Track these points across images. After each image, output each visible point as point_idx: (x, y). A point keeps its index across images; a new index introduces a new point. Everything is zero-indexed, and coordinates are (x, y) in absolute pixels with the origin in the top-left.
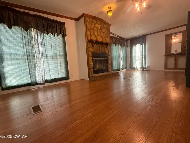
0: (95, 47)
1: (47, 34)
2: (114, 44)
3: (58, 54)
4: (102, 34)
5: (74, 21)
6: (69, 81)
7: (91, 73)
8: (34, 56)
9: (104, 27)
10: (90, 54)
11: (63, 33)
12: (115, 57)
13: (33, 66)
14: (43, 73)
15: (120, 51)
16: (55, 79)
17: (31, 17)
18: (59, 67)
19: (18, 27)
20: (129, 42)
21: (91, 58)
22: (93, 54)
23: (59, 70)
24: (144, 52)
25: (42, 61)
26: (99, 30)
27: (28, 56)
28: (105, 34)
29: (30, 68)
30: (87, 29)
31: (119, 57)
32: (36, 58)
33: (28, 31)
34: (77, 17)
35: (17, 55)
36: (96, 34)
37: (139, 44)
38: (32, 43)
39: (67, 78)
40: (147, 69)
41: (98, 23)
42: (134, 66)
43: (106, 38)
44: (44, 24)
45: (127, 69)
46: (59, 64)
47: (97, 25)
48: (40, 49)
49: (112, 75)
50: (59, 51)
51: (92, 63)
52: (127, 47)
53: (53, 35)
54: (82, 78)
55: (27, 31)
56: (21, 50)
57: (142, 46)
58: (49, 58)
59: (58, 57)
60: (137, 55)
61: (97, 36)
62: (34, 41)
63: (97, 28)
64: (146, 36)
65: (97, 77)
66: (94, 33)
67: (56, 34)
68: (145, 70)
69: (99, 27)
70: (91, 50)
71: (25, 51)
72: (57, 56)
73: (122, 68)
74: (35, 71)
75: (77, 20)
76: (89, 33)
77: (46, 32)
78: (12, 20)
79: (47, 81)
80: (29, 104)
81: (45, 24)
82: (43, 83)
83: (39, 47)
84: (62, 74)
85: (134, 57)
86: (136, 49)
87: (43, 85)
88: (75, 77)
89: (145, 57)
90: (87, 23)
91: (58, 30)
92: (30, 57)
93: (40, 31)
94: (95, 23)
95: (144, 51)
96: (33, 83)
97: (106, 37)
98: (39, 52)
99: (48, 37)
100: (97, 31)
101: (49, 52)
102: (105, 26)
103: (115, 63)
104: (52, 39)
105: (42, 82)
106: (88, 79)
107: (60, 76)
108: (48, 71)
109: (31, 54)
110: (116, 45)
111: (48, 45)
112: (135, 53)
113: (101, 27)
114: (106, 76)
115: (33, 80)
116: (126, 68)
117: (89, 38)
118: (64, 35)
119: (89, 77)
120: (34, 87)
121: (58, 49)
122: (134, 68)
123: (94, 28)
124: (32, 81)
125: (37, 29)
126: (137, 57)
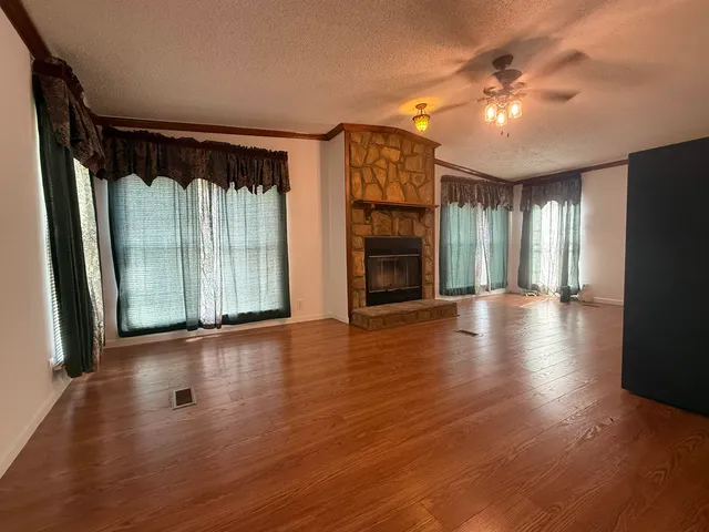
0: (375, 220)
1: (237, 188)
2: (457, 204)
3: (262, 242)
4: (404, 178)
5: (315, 143)
6: (288, 321)
7: (356, 303)
8: (198, 250)
9: (413, 154)
10: (359, 242)
11: (281, 182)
12: (459, 245)
13: (193, 277)
14: (218, 296)
15: (479, 226)
16: (250, 313)
17: (198, 151)
18: (263, 282)
19: (166, 179)
20: (518, 190)
21: (360, 257)
22: (367, 241)
23: (263, 289)
24: (572, 231)
25: (217, 264)
26: (392, 167)
27: (183, 250)
28: (414, 176)
29: (187, 282)
30: (352, 168)
31: (473, 246)
32: (202, 255)
33: (189, 187)
34: (324, 131)
35: (158, 249)
36: (382, 179)
37: (554, 203)
38: (195, 217)
39: (285, 312)
40: (584, 296)
41: (392, 143)
42: (534, 280)
43: (417, 188)
44: (228, 165)
45: (510, 288)
46: (263, 273)
47: (386, 151)
48: (214, 231)
49: (427, 314)
50: (268, 235)
51: (361, 271)
52: (509, 208)
53: (251, 190)
54: (330, 314)
55: (185, 188)
56: (168, 236)
57: (565, 208)
58: (236, 254)
59: (263, 252)
60: (546, 238)
61: (386, 186)
62: (201, 211)
63: (388, 161)
64: (583, 175)
65: (372, 317)
66: (374, 175)
67: (260, 188)
68: (576, 300)
69: (394, 155)
70: (364, 230)
71: (179, 238)
72: (258, 249)
73: (485, 283)
74: (199, 291)
75: (326, 137)
76: (357, 180)
77: (233, 185)
78: (155, 164)
79: (226, 320)
80: (172, 382)
81: (233, 164)
82: (216, 326)
83: (211, 226)
84: (270, 302)
85: (535, 248)
86: (544, 216)
87: (216, 330)
88: (308, 309)
89: (576, 251)
90: (352, 149)
91: (266, 177)
92: (187, 253)
93: (218, 185)
94: (380, 147)
95: (574, 228)
96: (192, 322)
97: (417, 184)
98: (212, 239)
99: (239, 198)
100: (387, 170)
101: (238, 239)
102: (418, 149)
103: (458, 265)
104: (248, 202)
105: (213, 322)
106: (346, 320)
107: (265, 307)
108: (231, 290)
109: (191, 245)
110: (461, 206)
111: (236, 218)
112: (540, 231)
113: (402, 155)
114: (403, 318)
115: (192, 314)
116: (503, 285)
117: (358, 195)
118: (283, 190)
119: (350, 316)
120: (193, 333)
121: (262, 230)
122: (535, 288)
123: (375, 162)
124: (189, 316)
125: (211, 178)
126: (545, 246)
